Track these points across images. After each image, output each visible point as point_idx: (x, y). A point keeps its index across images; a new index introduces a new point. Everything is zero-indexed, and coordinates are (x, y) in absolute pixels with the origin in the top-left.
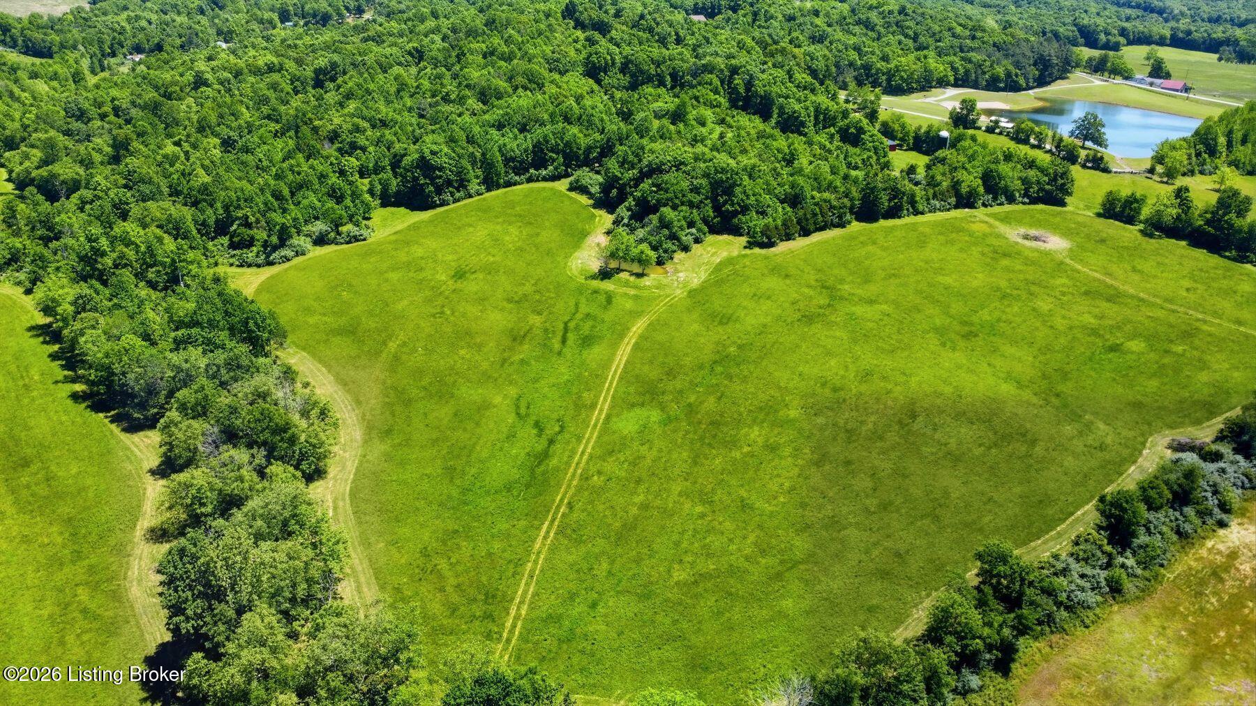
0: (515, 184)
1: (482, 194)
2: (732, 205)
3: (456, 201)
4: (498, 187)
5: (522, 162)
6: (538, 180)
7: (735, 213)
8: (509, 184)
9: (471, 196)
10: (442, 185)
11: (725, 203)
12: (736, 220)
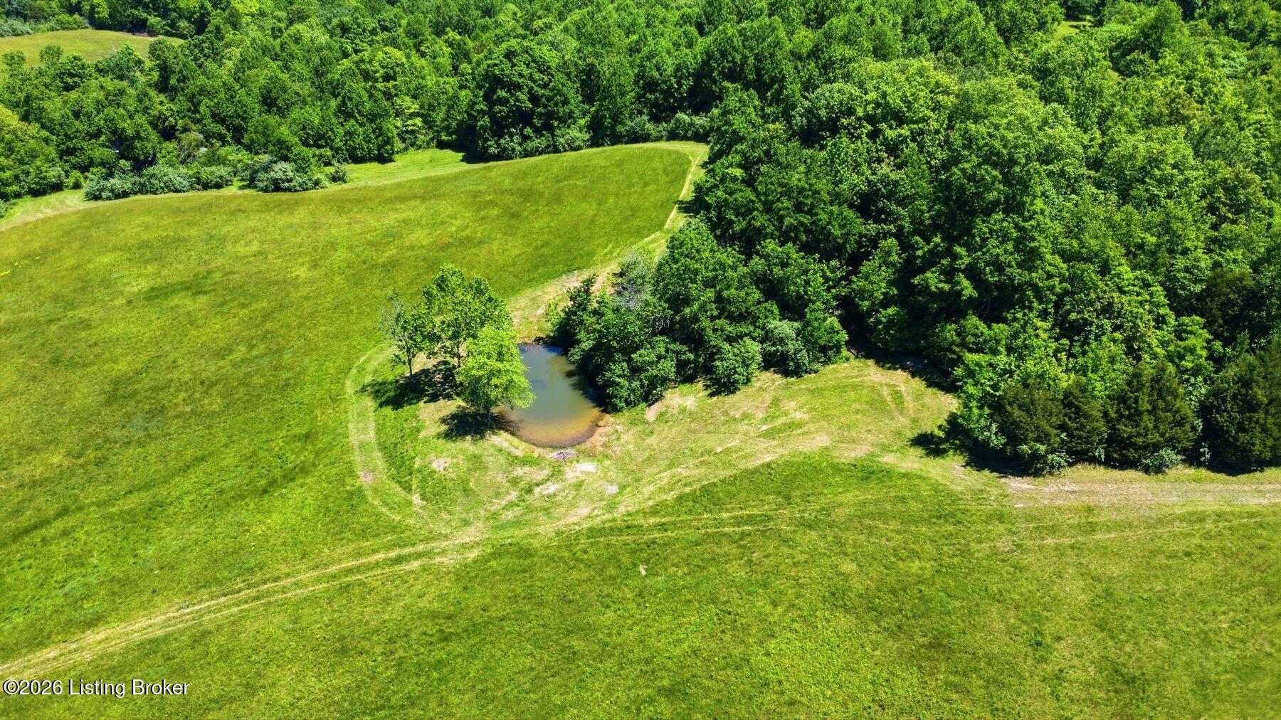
0: (646, 138)
1: (578, 148)
2: (949, 274)
3: (527, 154)
4: (616, 139)
5: (668, 93)
6: (685, 138)
7: (953, 307)
8: (637, 137)
9: (556, 151)
10: (505, 118)
11: (931, 260)
12: (950, 332)
